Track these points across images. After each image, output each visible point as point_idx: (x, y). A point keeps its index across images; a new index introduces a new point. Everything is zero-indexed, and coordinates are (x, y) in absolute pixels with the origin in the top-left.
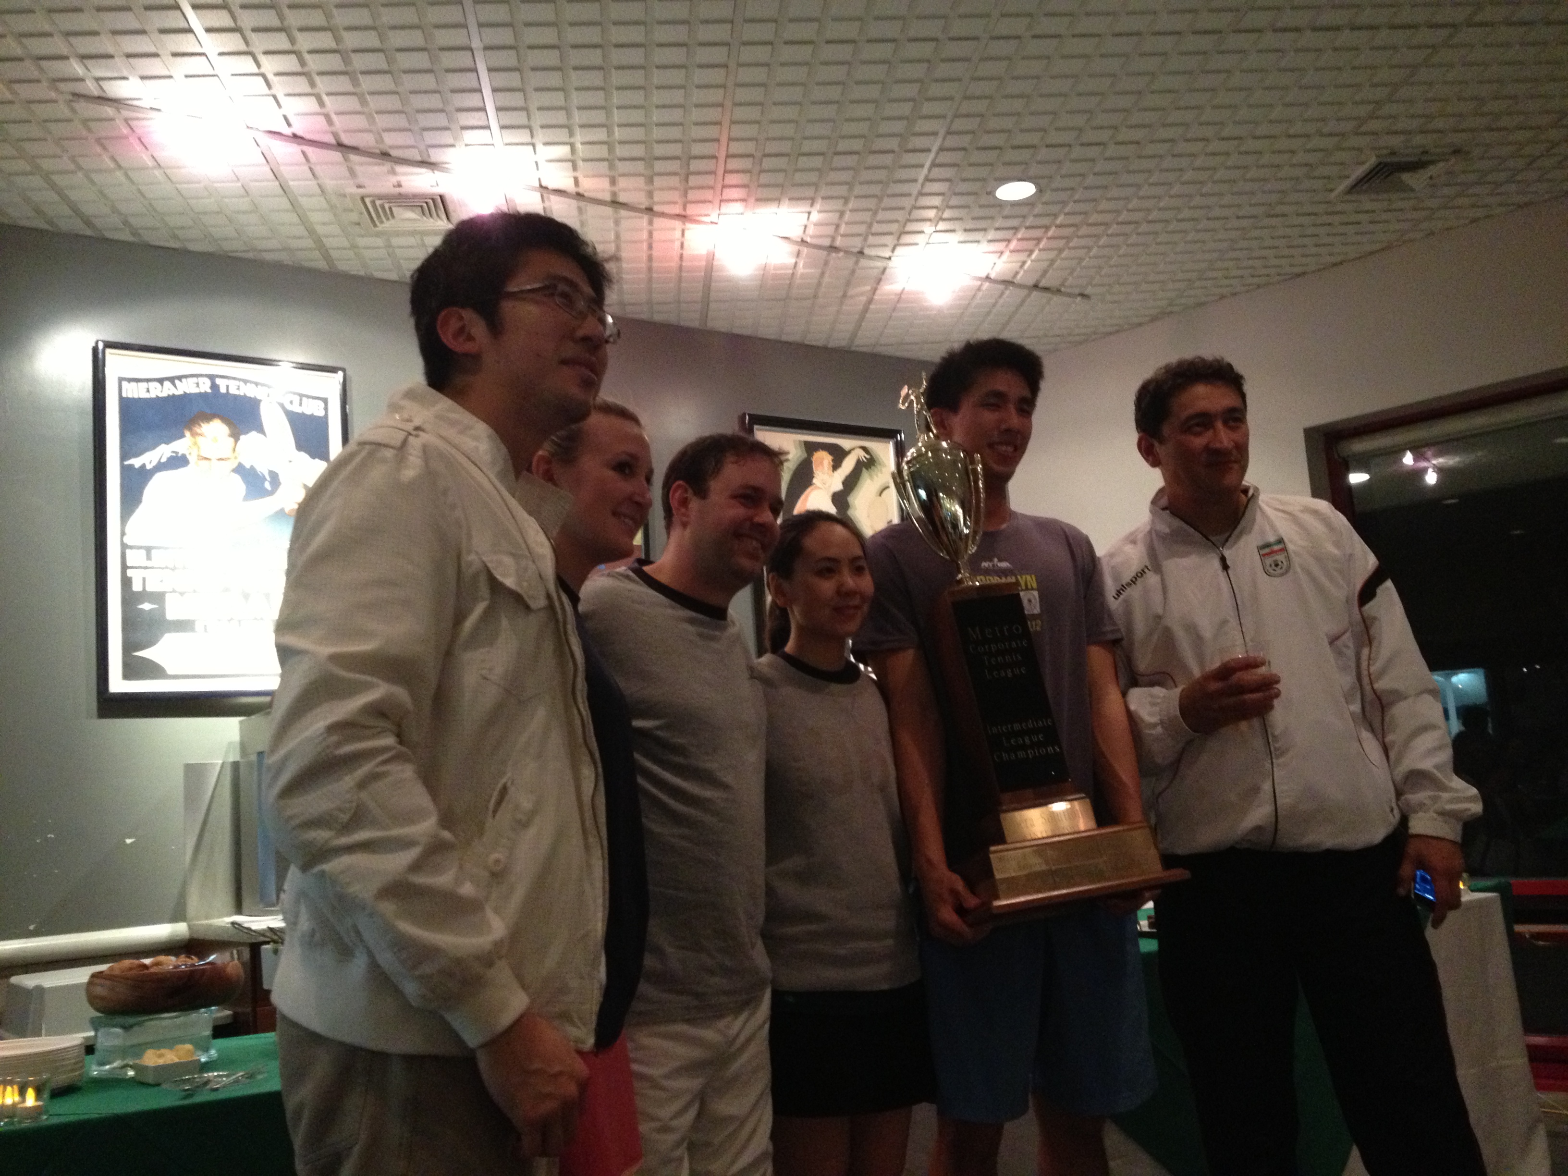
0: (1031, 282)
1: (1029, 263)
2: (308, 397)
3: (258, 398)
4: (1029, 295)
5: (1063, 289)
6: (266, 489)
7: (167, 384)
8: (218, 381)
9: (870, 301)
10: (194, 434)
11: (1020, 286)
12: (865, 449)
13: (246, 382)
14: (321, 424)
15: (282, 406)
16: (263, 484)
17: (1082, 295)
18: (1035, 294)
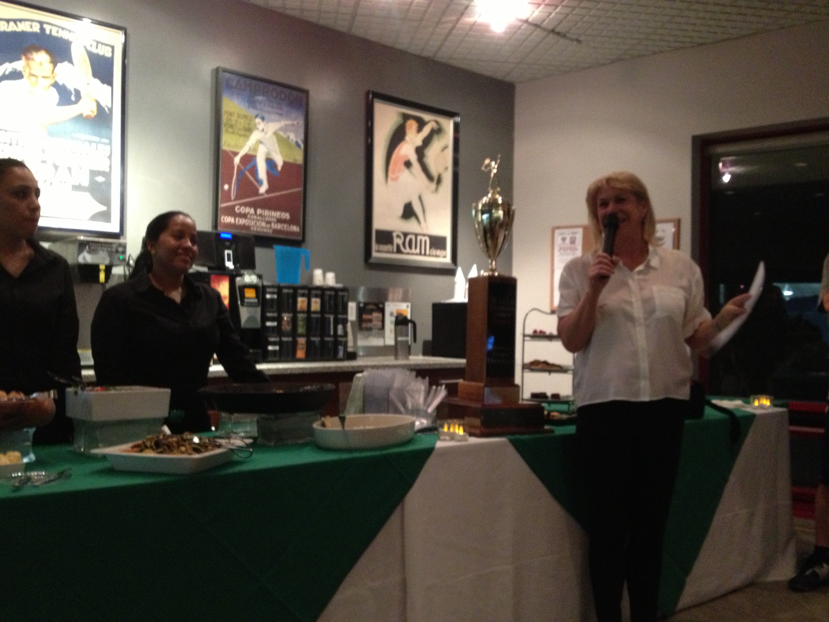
0: (551, 27)
1: (553, 15)
2: (102, 44)
3: (70, 40)
4: (547, 36)
5: (568, 35)
6: (72, 101)
7: (12, 24)
8: (45, 26)
9: (453, 28)
10: (28, 59)
11: (544, 29)
12: (437, 122)
13: (63, 29)
14: (110, 62)
15: (85, 48)
16: (71, 96)
17: (578, 41)
18: (551, 35)
